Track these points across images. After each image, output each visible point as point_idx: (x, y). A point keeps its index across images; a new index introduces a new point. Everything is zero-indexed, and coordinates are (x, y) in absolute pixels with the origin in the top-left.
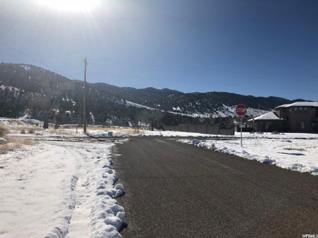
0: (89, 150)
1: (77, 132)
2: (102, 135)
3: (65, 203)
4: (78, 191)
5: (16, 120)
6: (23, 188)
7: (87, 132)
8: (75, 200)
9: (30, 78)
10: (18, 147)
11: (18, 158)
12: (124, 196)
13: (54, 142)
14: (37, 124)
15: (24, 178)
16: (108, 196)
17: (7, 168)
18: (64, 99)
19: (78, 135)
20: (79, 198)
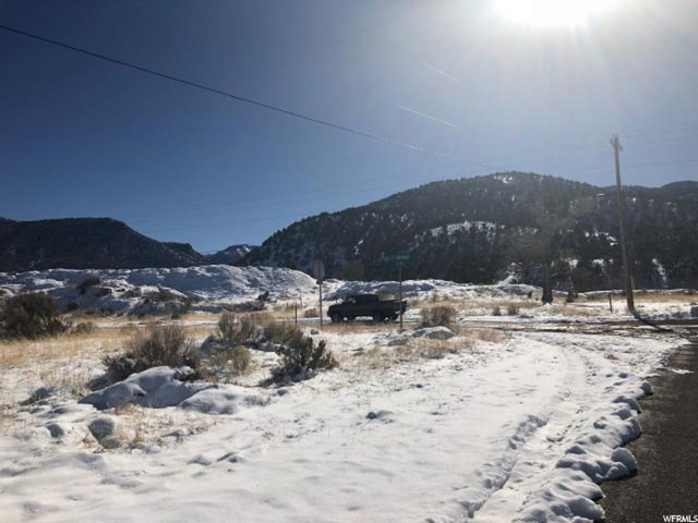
0: (616, 355)
1: (611, 310)
2: (674, 315)
3: (479, 474)
4: (527, 452)
5: (490, 287)
6: (430, 431)
7: (637, 309)
8: (509, 470)
9: (513, 199)
10: (467, 345)
11: (458, 369)
12: (630, 480)
13: (546, 334)
14: (530, 295)
15: (443, 411)
16: (581, 473)
17: (427, 387)
18: (587, 235)
19: (612, 317)
20: (524, 467)
